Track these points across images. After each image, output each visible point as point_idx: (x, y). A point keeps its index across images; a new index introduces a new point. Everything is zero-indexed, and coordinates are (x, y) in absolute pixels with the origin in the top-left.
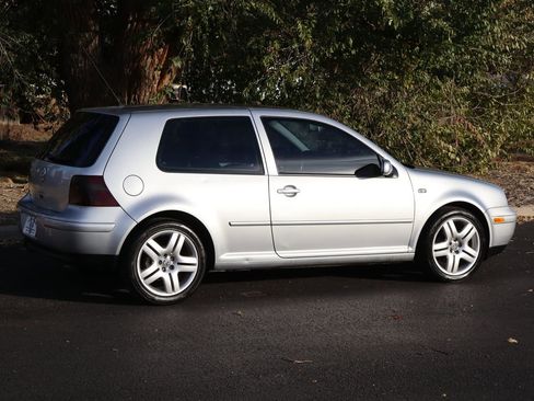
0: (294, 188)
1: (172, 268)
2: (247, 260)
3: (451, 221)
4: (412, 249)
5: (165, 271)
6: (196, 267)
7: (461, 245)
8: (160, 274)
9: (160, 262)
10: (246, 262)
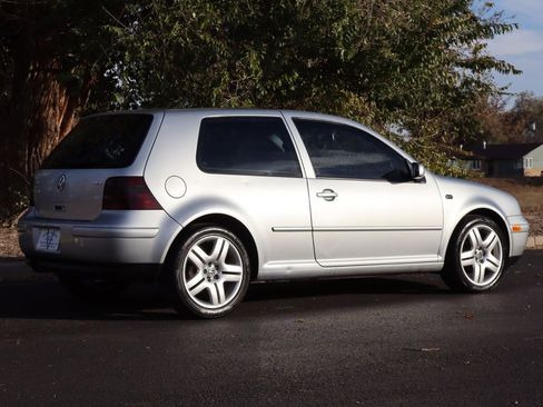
0: (332, 192)
1: (217, 277)
2: (289, 268)
3: (476, 229)
4: (442, 258)
5: (209, 280)
6: (241, 277)
7: (485, 254)
8: (205, 284)
9: (205, 271)
10: (289, 272)
